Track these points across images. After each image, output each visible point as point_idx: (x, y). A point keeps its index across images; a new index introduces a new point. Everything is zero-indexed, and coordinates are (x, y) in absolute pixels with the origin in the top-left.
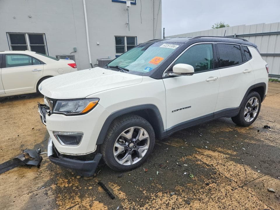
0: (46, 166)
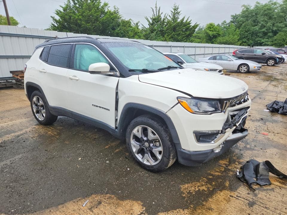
0: (242, 159)
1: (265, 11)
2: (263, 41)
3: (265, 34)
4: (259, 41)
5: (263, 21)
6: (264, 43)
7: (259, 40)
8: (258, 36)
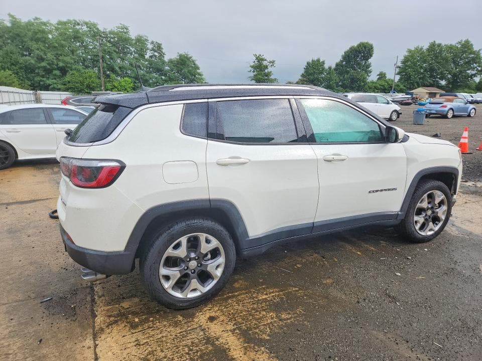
1: (36, 33)
2: (48, 82)
3: (48, 71)
4: (41, 83)
5: (38, 49)
6: (52, 86)
7: (41, 81)
8: (38, 74)
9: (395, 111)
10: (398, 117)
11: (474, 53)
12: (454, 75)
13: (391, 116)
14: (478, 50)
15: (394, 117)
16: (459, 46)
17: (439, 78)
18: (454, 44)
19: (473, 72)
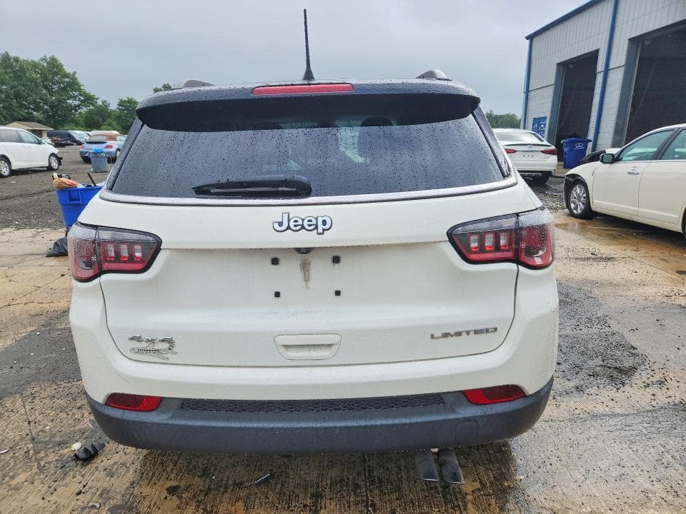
9: (53, 155)
10: (60, 164)
11: (67, 76)
12: (52, 106)
13: (50, 163)
14: (72, 73)
15: (55, 165)
16: (45, 64)
17: (33, 109)
18: (36, 61)
19: (77, 103)
